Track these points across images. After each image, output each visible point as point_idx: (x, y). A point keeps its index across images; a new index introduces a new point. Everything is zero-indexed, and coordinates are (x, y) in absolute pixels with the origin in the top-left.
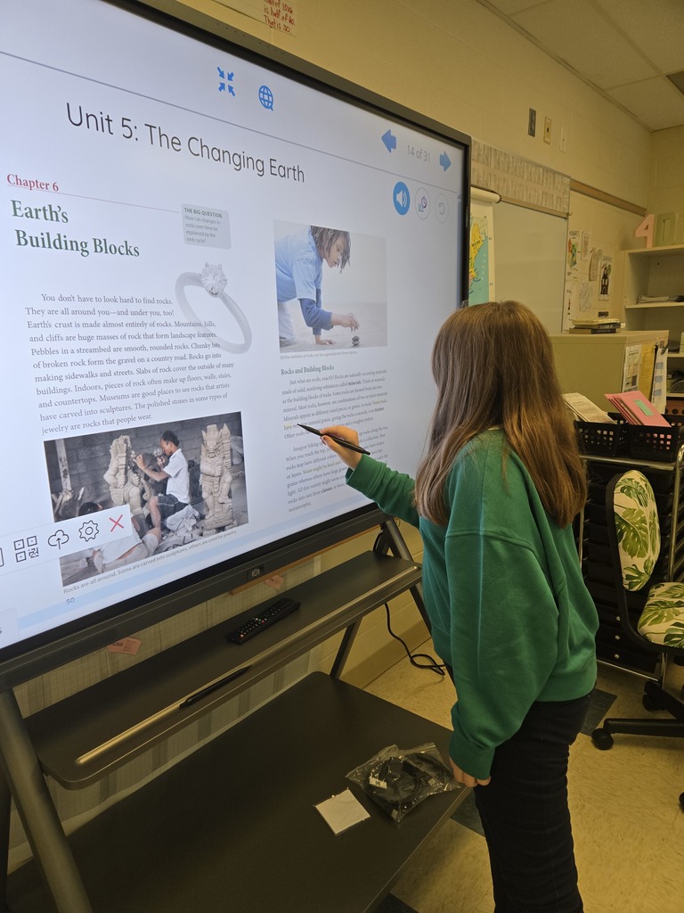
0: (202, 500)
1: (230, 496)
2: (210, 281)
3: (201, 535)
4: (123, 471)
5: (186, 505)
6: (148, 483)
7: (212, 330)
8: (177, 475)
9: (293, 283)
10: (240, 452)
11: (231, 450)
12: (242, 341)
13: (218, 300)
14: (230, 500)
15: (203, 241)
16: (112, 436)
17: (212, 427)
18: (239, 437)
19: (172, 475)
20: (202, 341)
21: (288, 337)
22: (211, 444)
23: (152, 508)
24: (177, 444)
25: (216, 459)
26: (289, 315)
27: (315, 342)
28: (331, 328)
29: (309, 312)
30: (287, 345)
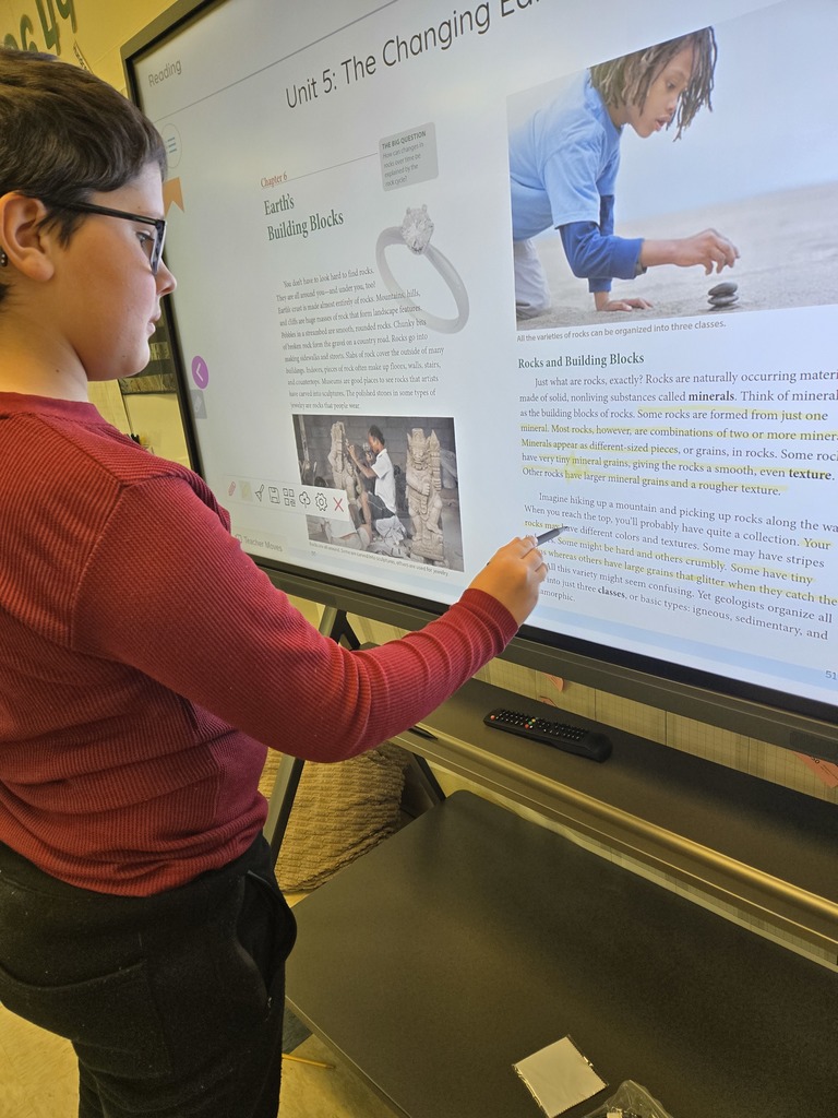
0: (408, 516)
1: (439, 523)
2: (412, 233)
3: (409, 556)
4: (340, 457)
5: (393, 514)
6: (360, 478)
7: (416, 301)
8: (383, 477)
9: (546, 201)
10: (453, 473)
11: (441, 467)
12: (455, 315)
13: (423, 257)
14: (439, 531)
15: (403, 180)
16: (332, 419)
17: (418, 432)
18: (452, 453)
19: (380, 476)
20: (405, 317)
21: (533, 303)
22: (418, 453)
23: (363, 502)
24: (383, 442)
25: (423, 472)
26: (536, 261)
27: (594, 307)
28: (640, 274)
29: (582, 248)
30: (531, 317)
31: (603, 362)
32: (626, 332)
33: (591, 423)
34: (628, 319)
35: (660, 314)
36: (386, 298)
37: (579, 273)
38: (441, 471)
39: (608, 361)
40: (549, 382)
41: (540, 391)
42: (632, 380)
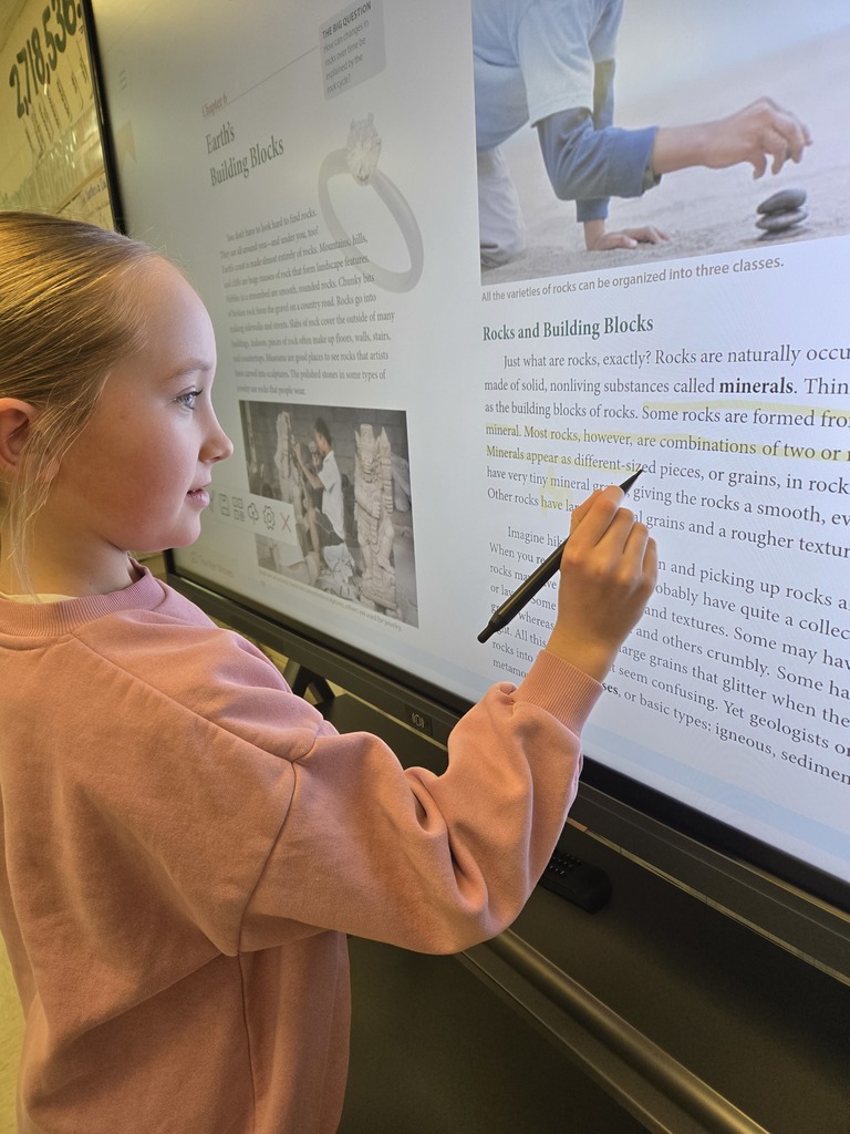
0: (357, 545)
1: (391, 557)
2: (357, 157)
3: (359, 598)
4: (286, 458)
5: (342, 541)
6: (307, 488)
7: (363, 249)
8: (331, 490)
9: (520, 84)
10: (406, 489)
11: (393, 480)
12: (407, 266)
13: (370, 188)
14: (389, 568)
15: (346, 80)
16: (277, 408)
17: (366, 429)
18: (404, 461)
19: (327, 487)
20: (350, 272)
21: (502, 243)
22: (366, 458)
23: (310, 522)
24: (329, 441)
25: (372, 485)
26: (507, 180)
27: (583, 245)
28: (650, 187)
29: (568, 152)
30: (500, 264)
31: (593, 331)
32: (629, 282)
33: (576, 425)
34: (632, 261)
35: (679, 251)
36: (330, 247)
37: (563, 193)
38: (393, 486)
39: (601, 329)
40: (522, 362)
41: (510, 375)
42: (636, 358)
